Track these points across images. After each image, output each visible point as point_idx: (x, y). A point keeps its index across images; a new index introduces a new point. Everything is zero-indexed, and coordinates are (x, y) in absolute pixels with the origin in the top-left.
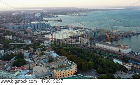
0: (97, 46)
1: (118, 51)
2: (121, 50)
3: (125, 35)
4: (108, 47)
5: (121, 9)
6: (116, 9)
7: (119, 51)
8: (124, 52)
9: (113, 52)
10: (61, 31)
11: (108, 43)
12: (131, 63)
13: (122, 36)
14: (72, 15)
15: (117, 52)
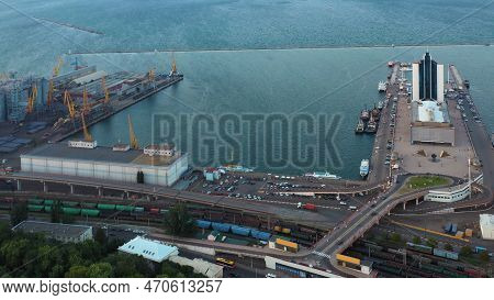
0: (31, 172)
1: (134, 178)
2: (147, 170)
3: (134, 90)
4: (84, 168)
7: (141, 177)
8: (162, 181)
9: (111, 190)
11: (79, 144)
12: (211, 237)
13: (126, 96)
15: (131, 183)
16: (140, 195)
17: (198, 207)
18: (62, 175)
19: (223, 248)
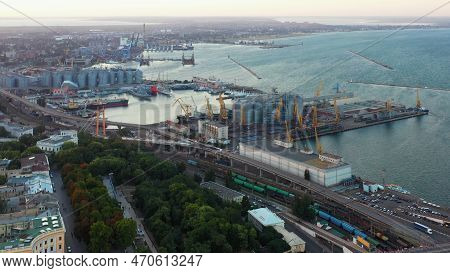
1: (302, 174)
2: (313, 171)
3: (371, 116)
4: (275, 160)
5: (417, 27)
6: (399, 27)
7: (307, 175)
8: (321, 181)
10: (168, 96)
12: (319, 224)
14: (241, 43)
15: (298, 177)
16: (303, 188)
17: (333, 204)
18: (260, 163)
19: (322, 234)
